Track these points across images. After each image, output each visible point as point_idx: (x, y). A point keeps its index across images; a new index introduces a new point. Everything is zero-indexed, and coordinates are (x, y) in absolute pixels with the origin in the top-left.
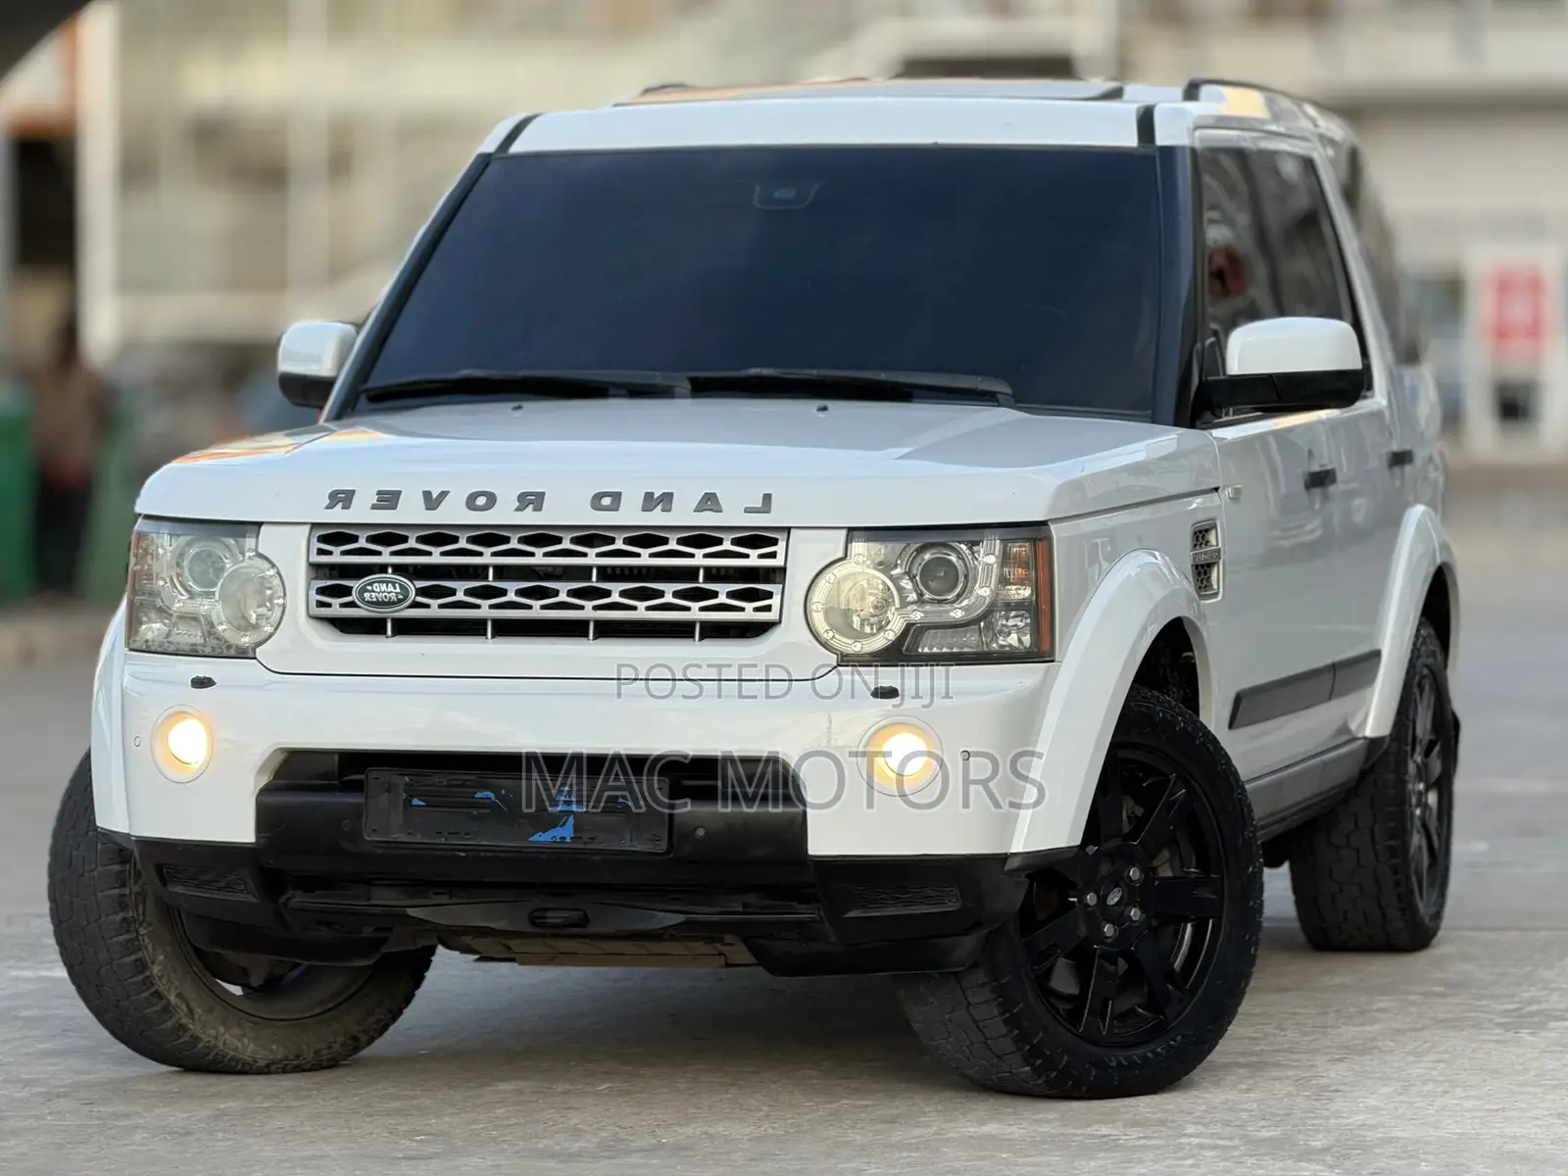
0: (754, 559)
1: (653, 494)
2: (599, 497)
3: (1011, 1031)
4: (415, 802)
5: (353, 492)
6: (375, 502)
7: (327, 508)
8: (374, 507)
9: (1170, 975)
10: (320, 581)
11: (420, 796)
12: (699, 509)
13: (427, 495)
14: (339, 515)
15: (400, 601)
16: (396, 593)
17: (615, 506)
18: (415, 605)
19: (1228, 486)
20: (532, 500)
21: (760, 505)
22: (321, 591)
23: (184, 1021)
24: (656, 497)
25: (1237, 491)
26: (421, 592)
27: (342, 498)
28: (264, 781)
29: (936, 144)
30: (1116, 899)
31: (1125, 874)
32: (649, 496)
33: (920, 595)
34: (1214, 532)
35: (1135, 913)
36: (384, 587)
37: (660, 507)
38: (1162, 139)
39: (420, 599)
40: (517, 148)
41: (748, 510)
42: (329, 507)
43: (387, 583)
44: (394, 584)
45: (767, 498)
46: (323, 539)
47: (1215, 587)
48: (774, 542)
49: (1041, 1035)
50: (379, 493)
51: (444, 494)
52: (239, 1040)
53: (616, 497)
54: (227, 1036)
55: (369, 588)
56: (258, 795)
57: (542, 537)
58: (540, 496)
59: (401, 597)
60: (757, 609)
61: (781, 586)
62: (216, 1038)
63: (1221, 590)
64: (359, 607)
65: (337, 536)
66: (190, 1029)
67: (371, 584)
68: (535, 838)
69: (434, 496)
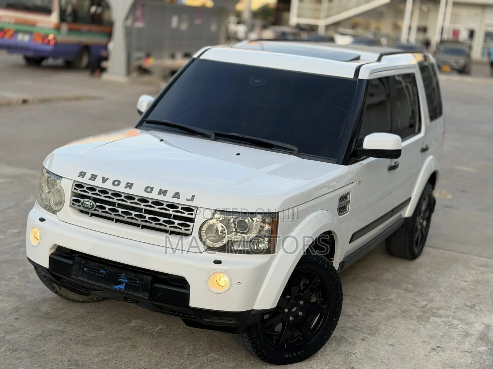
0: (186, 214)
1: (162, 189)
2: (147, 188)
3: (254, 350)
4: (85, 269)
5: (86, 173)
6: (90, 178)
7: (78, 176)
8: (89, 179)
9: (310, 329)
10: (74, 197)
11: (86, 267)
12: (173, 197)
13: (103, 178)
14: (80, 180)
15: (91, 208)
16: (91, 206)
17: (151, 192)
18: (95, 210)
19: (357, 181)
20: (129, 185)
21: (191, 199)
22: (74, 200)
23: (58, 290)
24: (163, 190)
25: (360, 182)
26: (97, 206)
27: (82, 174)
28: (52, 251)
29: (300, 72)
30: (295, 310)
31: (299, 302)
32: (161, 190)
33: (236, 230)
34: (349, 195)
35: (300, 313)
36: (88, 203)
37: (163, 194)
38: (360, 77)
39: (97, 209)
40: (201, 57)
41: (187, 200)
42: (79, 176)
43: (89, 202)
44: (90, 203)
45: (193, 196)
46: (76, 185)
47: (347, 210)
48: (192, 210)
49: (264, 351)
50: (92, 175)
51: (108, 179)
52: (74, 295)
53: (152, 189)
54: (70, 294)
55: (84, 202)
56: (50, 255)
57: (130, 197)
58: (132, 184)
59: (92, 207)
60: (185, 230)
61: (193, 224)
62: (67, 295)
63: (349, 211)
64: (81, 207)
65: (79, 186)
66: (59, 292)
67: (85, 201)
68: (114, 287)
69: (105, 179)
